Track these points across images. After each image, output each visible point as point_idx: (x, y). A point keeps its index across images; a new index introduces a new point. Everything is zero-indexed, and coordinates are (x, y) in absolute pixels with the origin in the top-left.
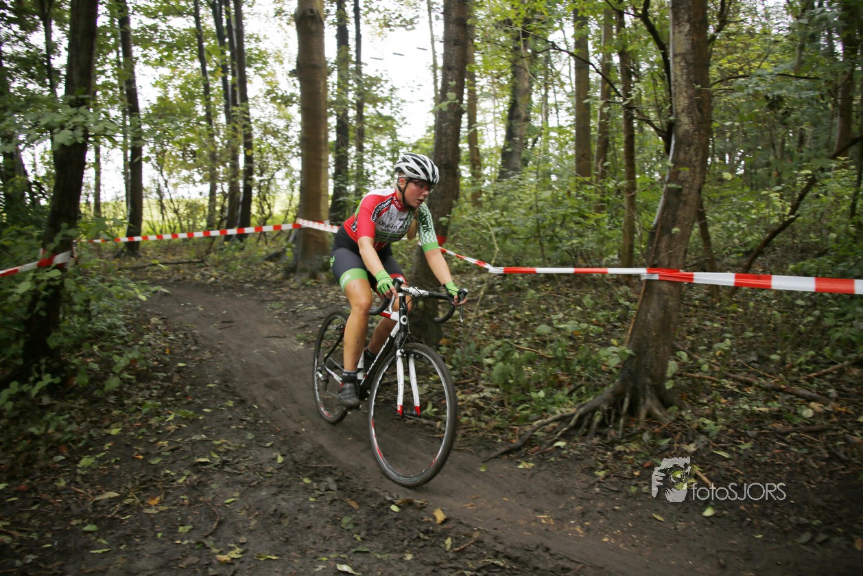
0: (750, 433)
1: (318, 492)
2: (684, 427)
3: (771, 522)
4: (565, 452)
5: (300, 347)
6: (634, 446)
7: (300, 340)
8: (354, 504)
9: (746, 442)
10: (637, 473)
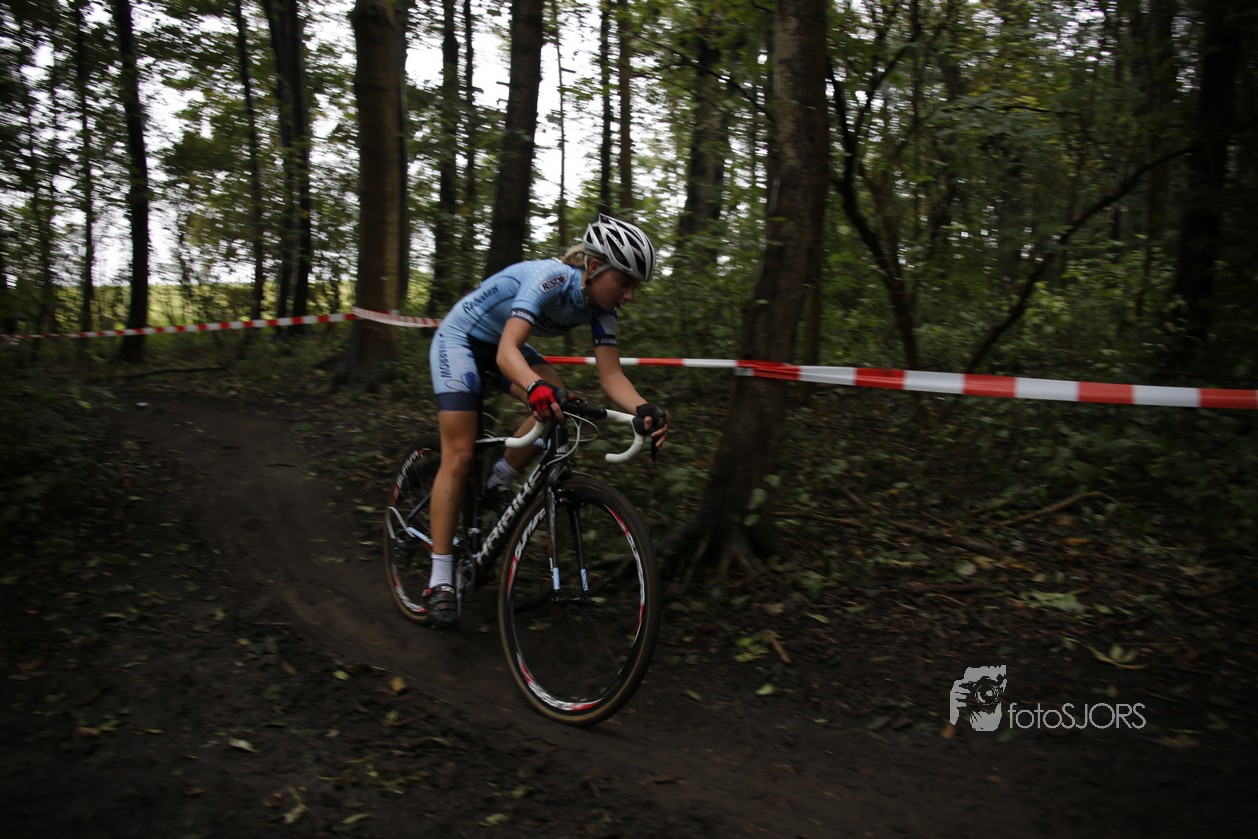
0: (870, 592)
1: (252, 655)
2: (774, 581)
3: (847, 703)
4: (599, 610)
5: (310, 478)
6: (697, 605)
7: (311, 470)
8: (291, 670)
9: (861, 604)
10: (687, 639)
